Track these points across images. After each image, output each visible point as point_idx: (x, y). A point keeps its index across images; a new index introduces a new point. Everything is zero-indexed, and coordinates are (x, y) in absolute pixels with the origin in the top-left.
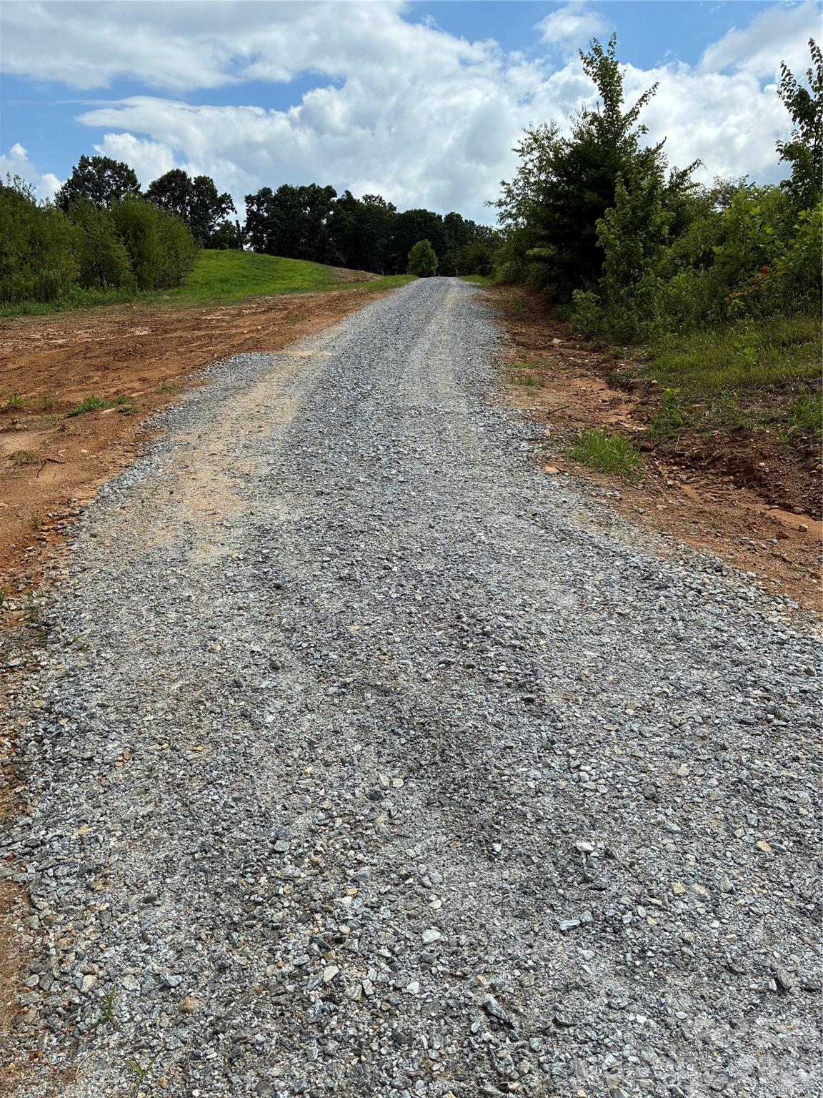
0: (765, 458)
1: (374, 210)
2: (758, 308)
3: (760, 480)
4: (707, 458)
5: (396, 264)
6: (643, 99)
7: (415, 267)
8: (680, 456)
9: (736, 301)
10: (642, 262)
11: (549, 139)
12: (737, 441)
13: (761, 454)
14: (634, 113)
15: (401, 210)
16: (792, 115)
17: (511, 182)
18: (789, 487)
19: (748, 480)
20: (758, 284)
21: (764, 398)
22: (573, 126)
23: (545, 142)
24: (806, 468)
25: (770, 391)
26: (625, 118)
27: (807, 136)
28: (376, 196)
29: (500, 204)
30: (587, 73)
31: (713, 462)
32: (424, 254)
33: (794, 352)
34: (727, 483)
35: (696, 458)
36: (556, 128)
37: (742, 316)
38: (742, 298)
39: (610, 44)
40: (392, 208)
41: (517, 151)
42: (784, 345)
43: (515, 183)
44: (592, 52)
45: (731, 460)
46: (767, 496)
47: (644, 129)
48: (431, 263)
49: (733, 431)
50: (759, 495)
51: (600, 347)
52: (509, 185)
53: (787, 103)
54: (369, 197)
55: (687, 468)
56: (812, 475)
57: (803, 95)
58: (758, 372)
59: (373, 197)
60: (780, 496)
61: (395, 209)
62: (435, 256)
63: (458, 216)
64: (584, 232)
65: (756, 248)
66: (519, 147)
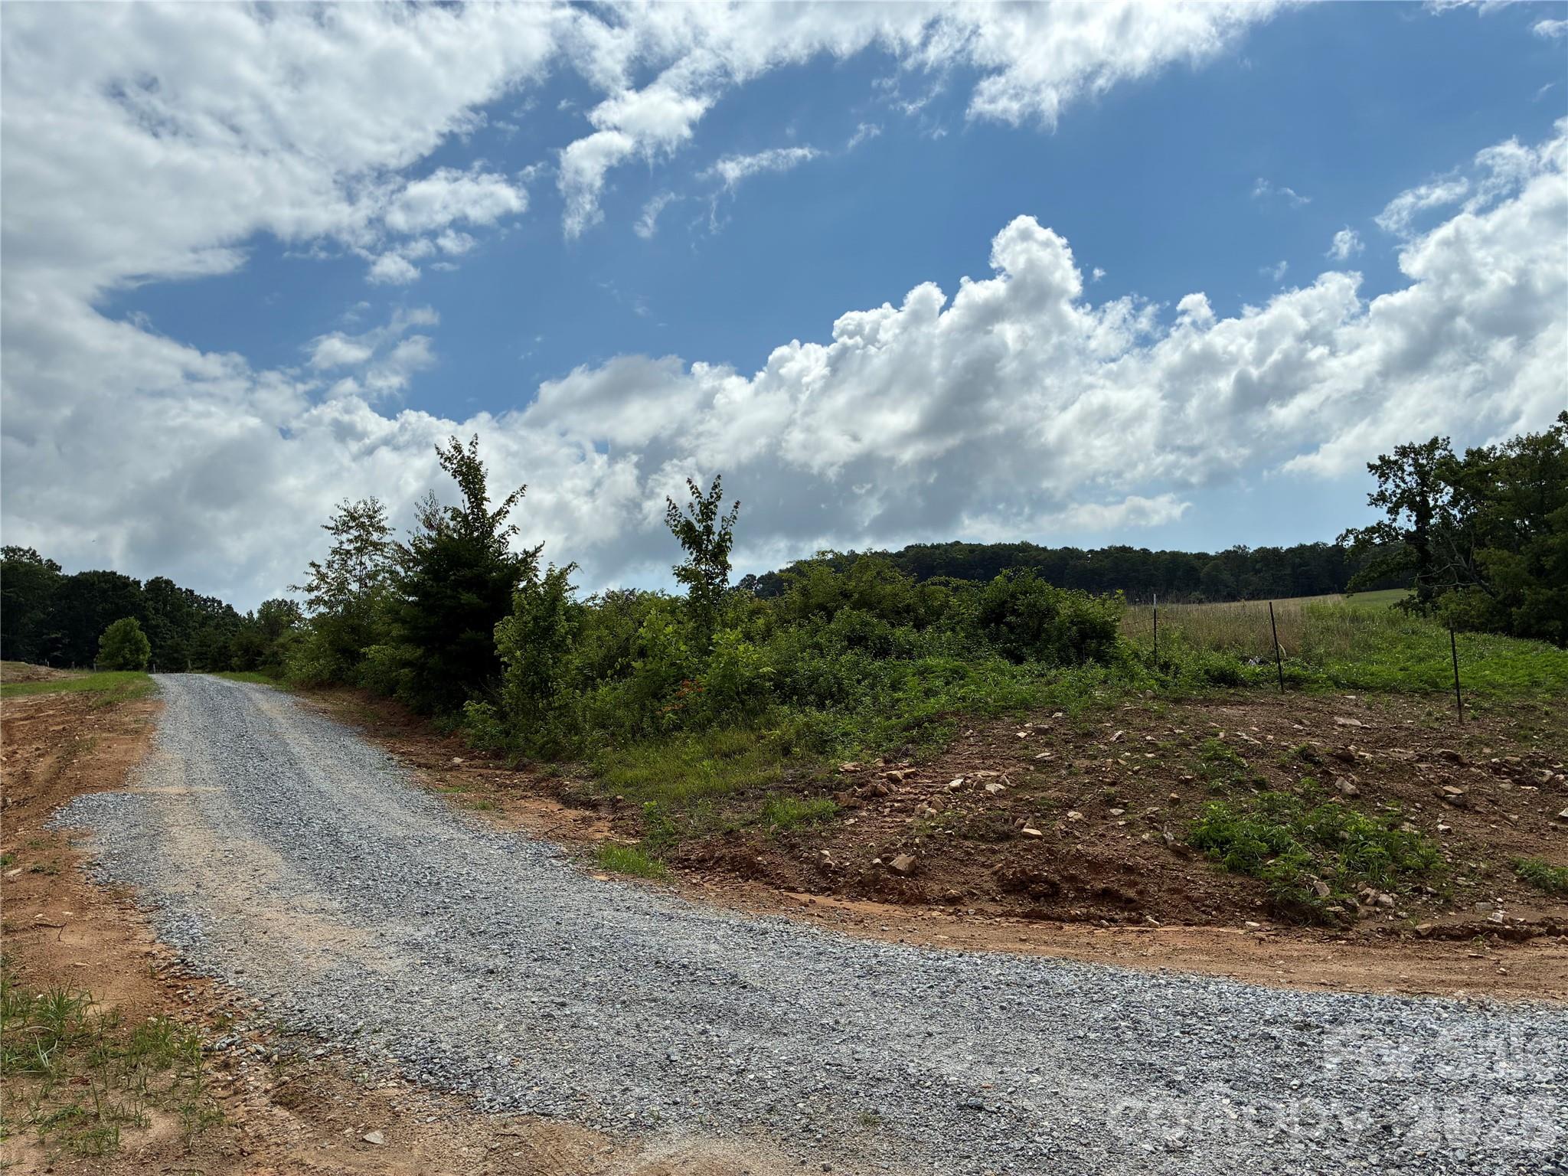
0: (760, 853)
1: (22, 570)
2: (691, 721)
3: (762, 871)
4: (710, 859)
5: (58, 649)
6: (510, 500)
7: (111, 656)
8: (686, 860)
9: (668, 714)
10: (551, 673)
11: (371, 517)
12: (730, 842)
13: (756, 850)
14: (501, 513)
15: (70, 570)
16: (680, 541)
17: (323, 564)
18: (787, 873)
19: (753, 873)
20: (684, 698)
21: (730, 805)
22: (419, 513)
23: (366, 520)
24: (794, 858)
25: (732, 798)
26: (492, 517)
27: (698, 561)
28: (26, 548)
29: (310, 589)
30: (445, 468)
31: (717, 862)
32: (127, 637)
33: (737, 763)
34: (736, 878)
35: (702, 860)
36: (378, 505)
37: (678, 728)
38: (675, 712)
39: (471, 444)
40: (52, 566)
41: (329, 528)
42: (726, 756)
43: (330, 565)
44: (452, 450)
45: (732, 858)
46: (772, 884)
47: (514, 528)
48: (139, 650)
49: (725, 834)
50: (766, 884)
51: (524, 766)
52: (319, 566)
53: (674, 531)
54: (13, 550)
55: (697, 869)
56: (801, 862)
57: (689, 526)
58: (716, 782)
59: (20, 550)
60: (783, 882)
61: (59, 569)
62: (146, 641)
63: (168, 583)
64: (463, 636)
65: (673, 664)
66: (332, 524)
